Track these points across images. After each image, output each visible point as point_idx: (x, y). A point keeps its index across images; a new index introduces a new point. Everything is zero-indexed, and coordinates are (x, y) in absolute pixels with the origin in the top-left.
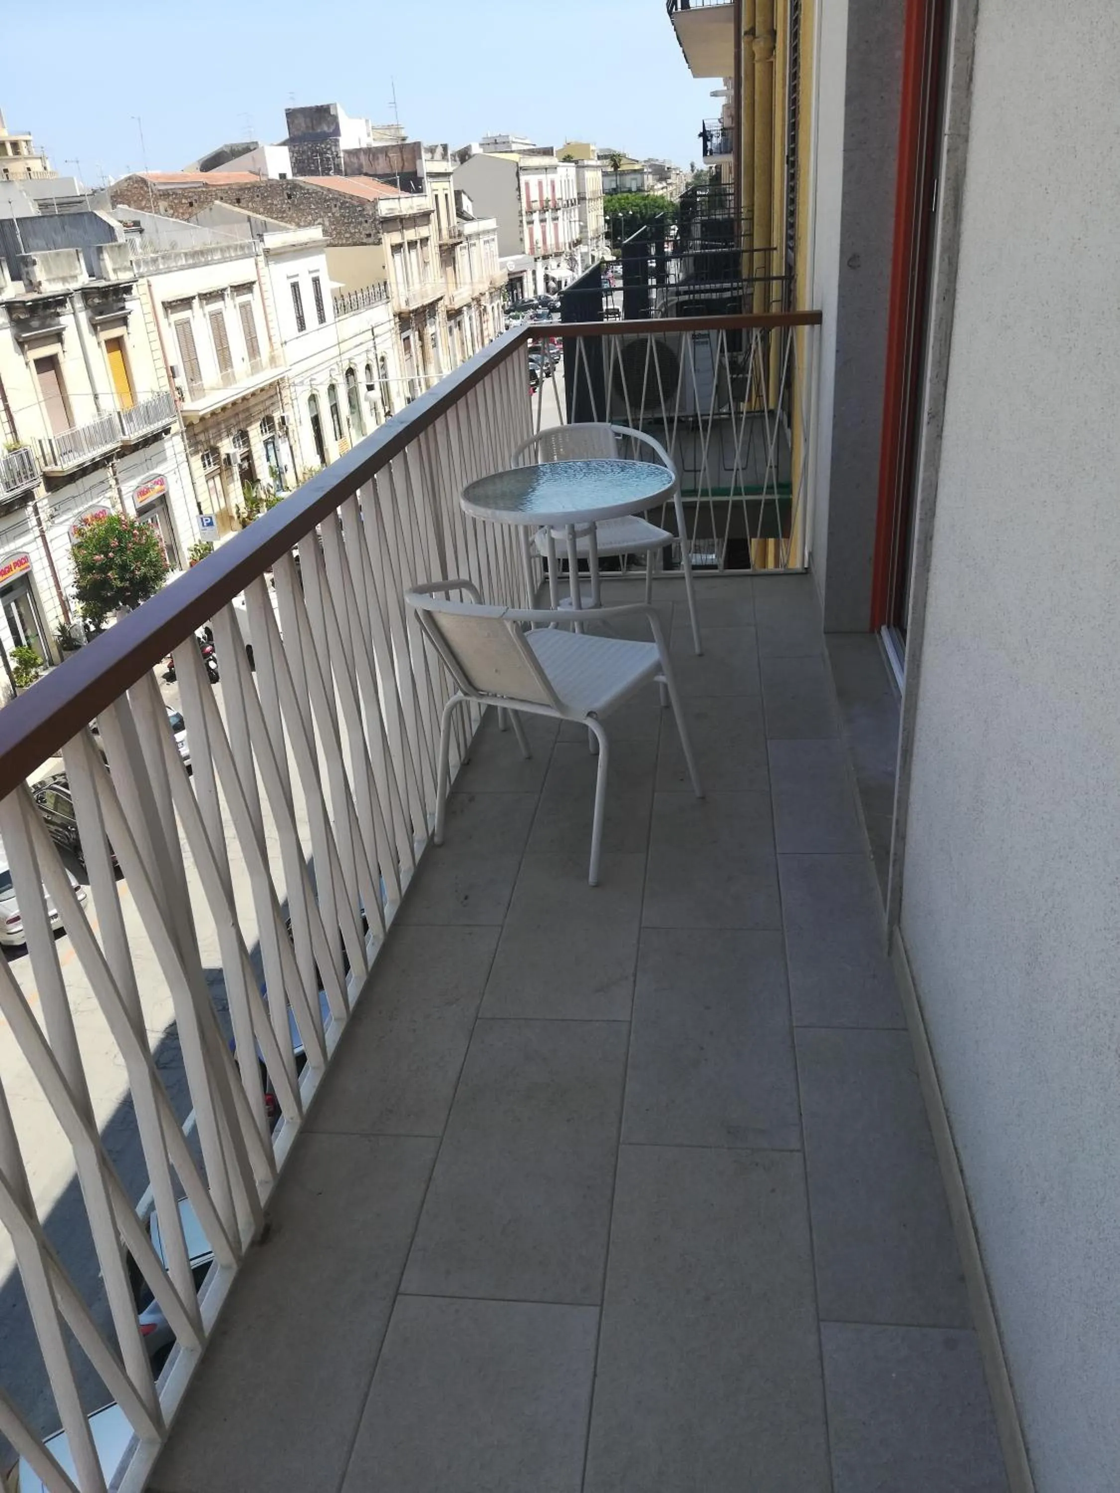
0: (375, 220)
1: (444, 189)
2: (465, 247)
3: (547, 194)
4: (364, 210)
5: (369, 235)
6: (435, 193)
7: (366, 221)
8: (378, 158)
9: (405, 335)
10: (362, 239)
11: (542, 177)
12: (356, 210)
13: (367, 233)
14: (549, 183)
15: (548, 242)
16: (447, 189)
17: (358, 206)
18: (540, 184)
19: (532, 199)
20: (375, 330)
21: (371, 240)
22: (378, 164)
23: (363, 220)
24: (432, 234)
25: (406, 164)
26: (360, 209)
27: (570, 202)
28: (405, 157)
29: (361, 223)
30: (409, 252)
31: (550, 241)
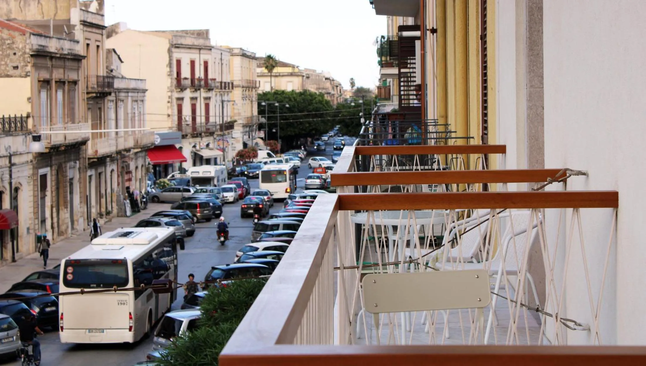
0: (25, 53)
1: (96, 41)
2: (113, 101)
3: (199, 73)
4: (13, 43)
5: (16, 68)
6: (88, 42)
7: (15, 54)
8: (29, 5)
9: (42, 171)
10: (8, 71)
11: (194, 55)
12: (5, 43)
13: (15, 65)
14: (202, 63)
15: (198, 120)
16: (99, 41)
17: (7, 40)
18: (193, 63)
19: (183, 76)
20: (13, 158)
21: (17, 72)
22: (29, 10)
23: (12, 52)
24: (80, 78)
25: (59, 12)
26: (9, 42)
27: (223, 85)
28: (58, 5)
29: (8, 56)
30: (56, 91)
31: (200, 119)
